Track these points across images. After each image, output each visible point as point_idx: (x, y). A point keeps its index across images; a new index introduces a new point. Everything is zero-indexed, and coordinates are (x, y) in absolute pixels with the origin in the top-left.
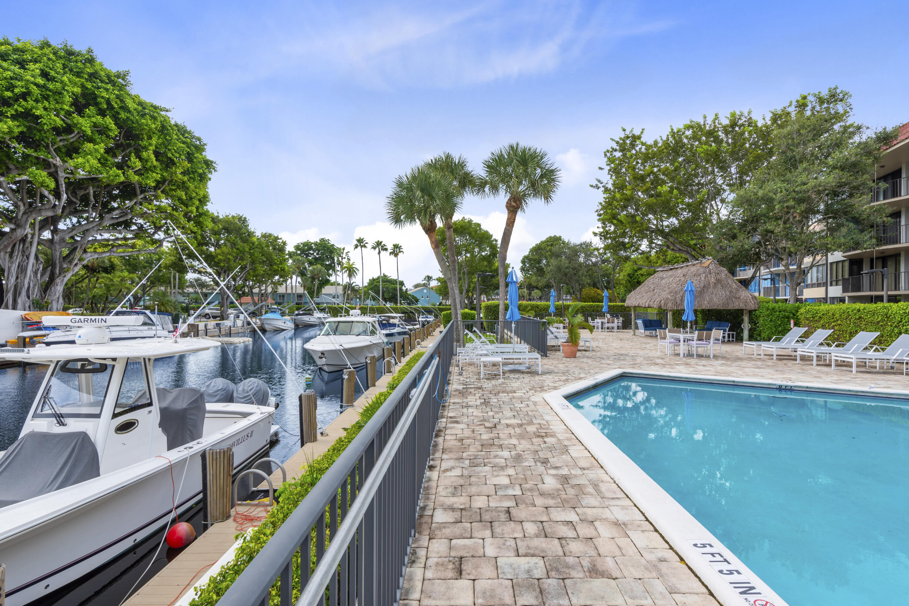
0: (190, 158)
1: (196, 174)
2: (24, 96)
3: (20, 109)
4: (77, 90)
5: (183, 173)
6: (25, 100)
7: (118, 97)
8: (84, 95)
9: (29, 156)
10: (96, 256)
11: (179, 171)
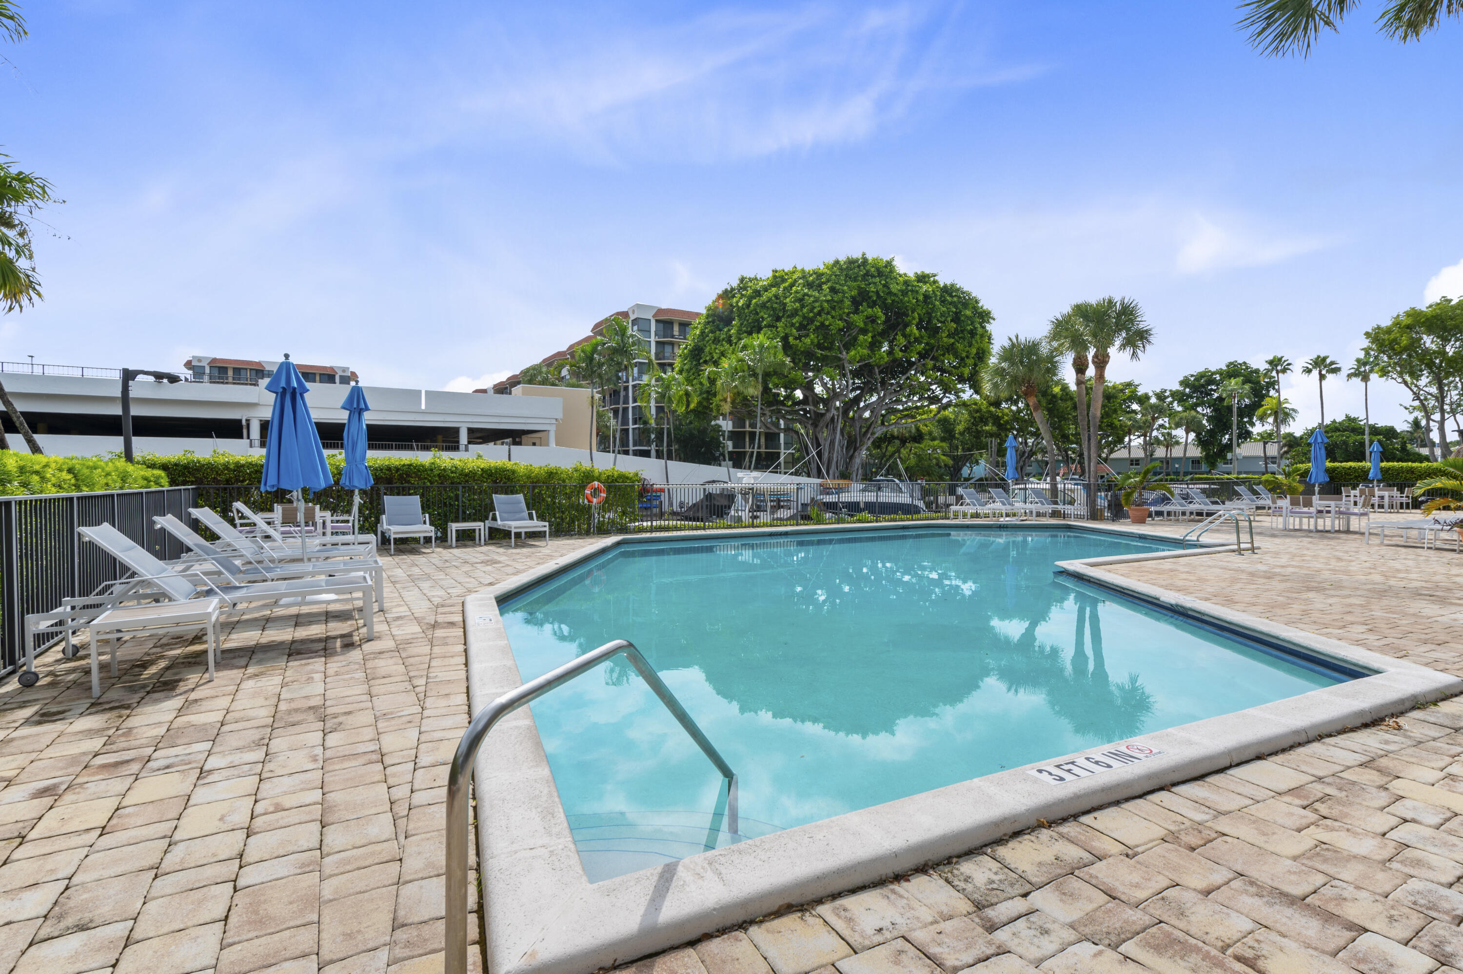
0: (956, 319)
1: (965, 333)
2: (819, 314)
3: (818, 324)
4: (854, 293)
5: (949, 336)
6: (820, 316)
7: (884, 286)
8: (860, 294)
9: (826, 356)
10: (885, 429)
11: (944, 335)
